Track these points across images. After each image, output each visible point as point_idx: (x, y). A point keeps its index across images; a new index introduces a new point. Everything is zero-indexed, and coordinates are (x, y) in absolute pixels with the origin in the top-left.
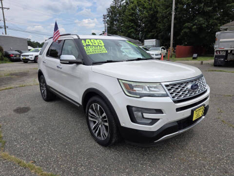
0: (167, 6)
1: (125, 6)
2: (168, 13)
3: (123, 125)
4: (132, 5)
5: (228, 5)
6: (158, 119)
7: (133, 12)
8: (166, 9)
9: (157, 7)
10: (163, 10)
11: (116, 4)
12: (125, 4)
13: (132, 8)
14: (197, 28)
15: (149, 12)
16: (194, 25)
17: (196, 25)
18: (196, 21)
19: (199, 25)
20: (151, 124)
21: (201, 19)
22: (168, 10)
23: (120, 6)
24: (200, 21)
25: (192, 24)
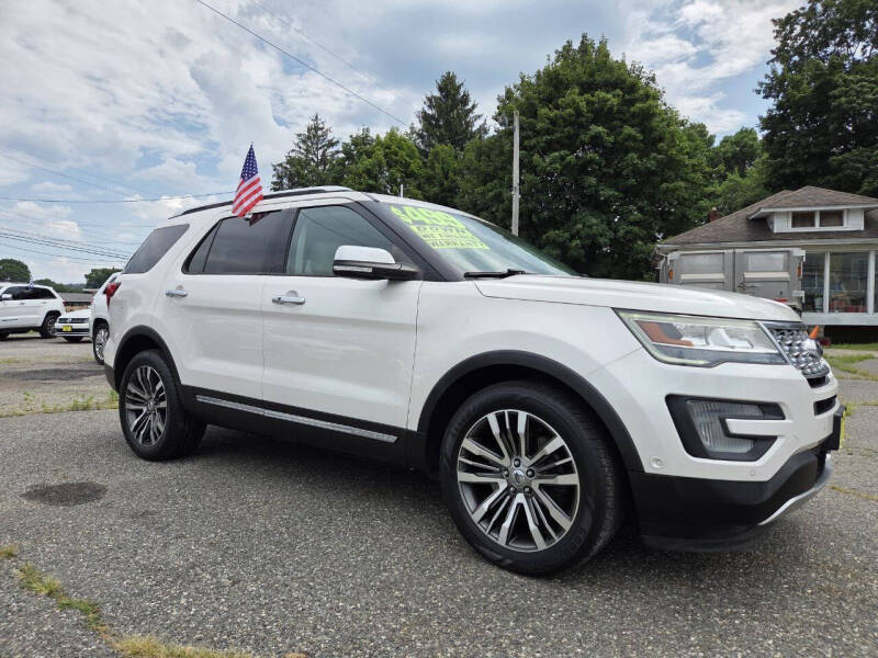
0: (487, 175)
1: (341, 163)
2: (491, 194)
3: (651, 467)
4: (367, 162)
5: (664, 185)
6: (774, 438)
7: (371, 182)
8: (485, 183)
9: (451, 174)
10: (475, 186)
11: (307, 151)
12: (341, 155)
13: (368, 172)
14: (583, 247)
15: (426, 187)
16: (573, 237)
17: (580, 238)
18: (580, 226)
19: (588, 236)
20: (755, 455)
21: (594, 221)
22: (489, 185)
23: (324, 161)
24: (590, 227)
25: (567, 235)
